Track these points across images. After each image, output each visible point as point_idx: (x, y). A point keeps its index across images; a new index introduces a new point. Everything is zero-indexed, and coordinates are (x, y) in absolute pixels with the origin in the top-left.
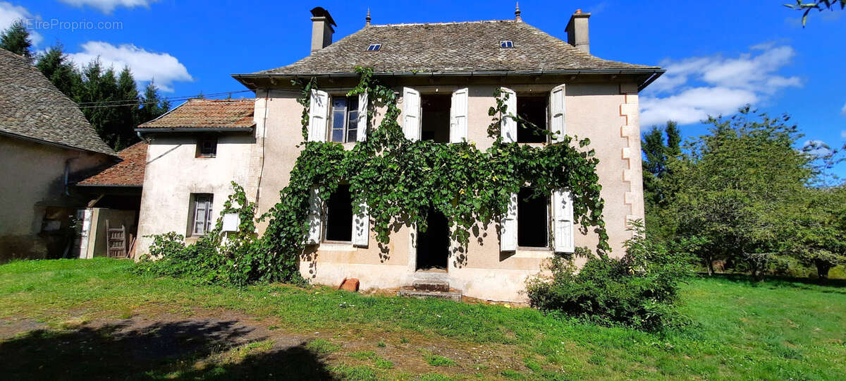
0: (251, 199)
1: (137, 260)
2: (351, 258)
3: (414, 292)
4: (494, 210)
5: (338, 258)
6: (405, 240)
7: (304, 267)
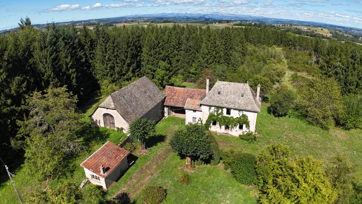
0: (202, 119)
1: (186, 125)
2: (216, 128)
3: (224, 134)
4: (235, 125)
5: (214, 128)
6: (223, 127)
7: (209, 129)
